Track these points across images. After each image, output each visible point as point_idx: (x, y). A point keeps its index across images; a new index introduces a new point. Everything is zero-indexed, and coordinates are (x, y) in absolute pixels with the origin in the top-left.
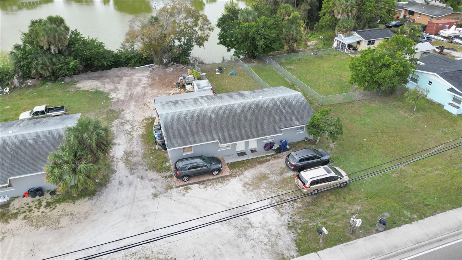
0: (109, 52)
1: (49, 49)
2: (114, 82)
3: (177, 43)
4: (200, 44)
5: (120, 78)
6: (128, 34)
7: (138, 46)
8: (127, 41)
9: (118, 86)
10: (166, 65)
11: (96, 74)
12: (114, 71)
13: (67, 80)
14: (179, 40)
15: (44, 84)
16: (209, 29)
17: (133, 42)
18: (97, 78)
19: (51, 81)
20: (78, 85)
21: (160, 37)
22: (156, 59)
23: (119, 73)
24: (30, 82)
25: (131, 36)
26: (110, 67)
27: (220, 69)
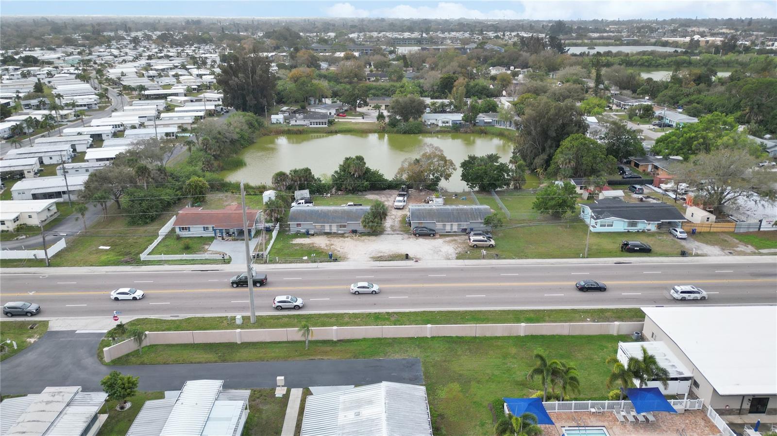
0: (386, 180)
1: (354, 174)
2: (387, 197)
3: (431, 177)
4: (447, 179)
5: (391, 195)
6: (399, 169)
7: (405, 177)
8: (398, 173)
9: (389, 199)
10: (421, 191)
11: (376, 192)
12: (387, 190)
13: (360, 193)
14: (433, 175)
15: (347, 194)
16: (454, 169)
17: (402, 174)
18: (377, 194)
19: (351, 193)
20: (366, 196)
21: (418, 172)
22: (415, 186)
23: (390, 193)
24: (340, 193)
25: (402, 170)
26: (384, 189)
27: (456, 195)
